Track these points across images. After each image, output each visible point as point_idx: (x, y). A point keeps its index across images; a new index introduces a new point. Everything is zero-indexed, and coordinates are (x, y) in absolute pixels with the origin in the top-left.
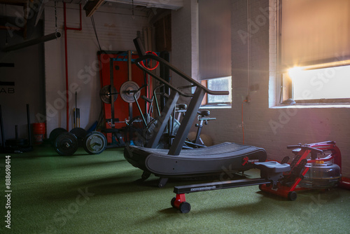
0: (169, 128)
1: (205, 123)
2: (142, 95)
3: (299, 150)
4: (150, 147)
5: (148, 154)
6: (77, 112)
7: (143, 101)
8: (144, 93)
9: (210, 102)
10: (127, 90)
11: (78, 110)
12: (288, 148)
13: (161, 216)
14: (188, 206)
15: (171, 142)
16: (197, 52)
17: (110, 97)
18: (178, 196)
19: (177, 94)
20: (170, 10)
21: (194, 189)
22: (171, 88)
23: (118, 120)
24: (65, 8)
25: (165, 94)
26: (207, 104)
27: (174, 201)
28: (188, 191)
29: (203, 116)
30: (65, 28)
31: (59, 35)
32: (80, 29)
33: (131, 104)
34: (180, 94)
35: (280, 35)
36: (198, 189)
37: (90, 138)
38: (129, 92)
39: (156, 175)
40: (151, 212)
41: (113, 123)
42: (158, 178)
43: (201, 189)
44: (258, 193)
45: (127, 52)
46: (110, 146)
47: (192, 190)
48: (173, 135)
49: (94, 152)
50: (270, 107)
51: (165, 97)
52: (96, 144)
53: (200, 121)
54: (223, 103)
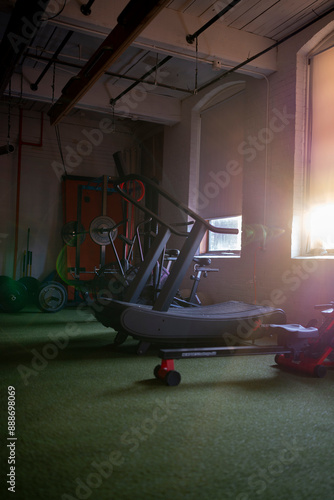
0: (154, 280)
1: (203, 275)
2: (119, 235)
3: (330, 311)
4: (128, 302)
5: (126, 307)
6: (28, 257)
7: (121, 242)
8: (122, 231)
9: (211, 249)
10: (100, 227)
11: (30, 254)
12: (315, 308)
13: (140, 387)
14: (177, 377)
15: (156, 296)
16: (197, 182)
17: (76, 237)
18: (164, 364)
19: (168, 231)
20: (163, 125)
21: (186, 354)
22: (160, 222)
23: (83, 269)
24: (21, 116)
25: (152, 233)
26: (207, 252)
27: (157, 370)
28: (178, 356)
29: (201, 266)
30: (20, 142)
31: (11, 148)
32: (40, 145)
33: (104, 248)
34: (172, 231)
35: (309, 161)
36: (192, 354)
37: (45, 289)
38: (102, 231)
39: (135, 337)
40: (126, 383)
41: (78, 273)
42: (138, 342)
43: (196, 354)
44: (273, 366)
45: (102, 178)
46: (72, 304)
47: (183, 355)
48: (159, 288)
49: (50, 309)
50: (293, 256)
51: (152, 236)
52: (53, 298)
53: (197, 271)
54: (229, 251)
